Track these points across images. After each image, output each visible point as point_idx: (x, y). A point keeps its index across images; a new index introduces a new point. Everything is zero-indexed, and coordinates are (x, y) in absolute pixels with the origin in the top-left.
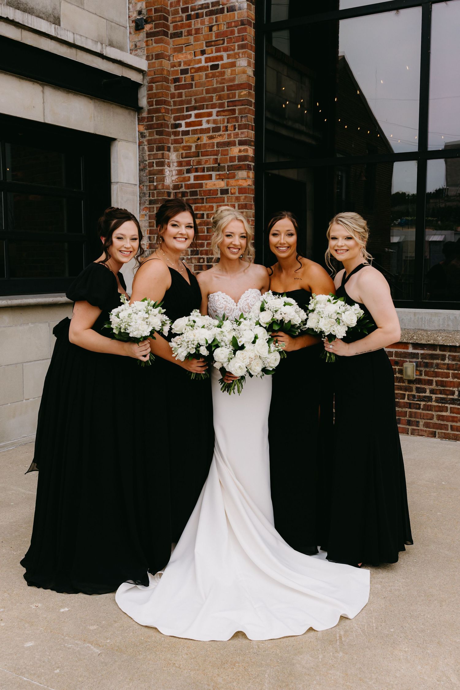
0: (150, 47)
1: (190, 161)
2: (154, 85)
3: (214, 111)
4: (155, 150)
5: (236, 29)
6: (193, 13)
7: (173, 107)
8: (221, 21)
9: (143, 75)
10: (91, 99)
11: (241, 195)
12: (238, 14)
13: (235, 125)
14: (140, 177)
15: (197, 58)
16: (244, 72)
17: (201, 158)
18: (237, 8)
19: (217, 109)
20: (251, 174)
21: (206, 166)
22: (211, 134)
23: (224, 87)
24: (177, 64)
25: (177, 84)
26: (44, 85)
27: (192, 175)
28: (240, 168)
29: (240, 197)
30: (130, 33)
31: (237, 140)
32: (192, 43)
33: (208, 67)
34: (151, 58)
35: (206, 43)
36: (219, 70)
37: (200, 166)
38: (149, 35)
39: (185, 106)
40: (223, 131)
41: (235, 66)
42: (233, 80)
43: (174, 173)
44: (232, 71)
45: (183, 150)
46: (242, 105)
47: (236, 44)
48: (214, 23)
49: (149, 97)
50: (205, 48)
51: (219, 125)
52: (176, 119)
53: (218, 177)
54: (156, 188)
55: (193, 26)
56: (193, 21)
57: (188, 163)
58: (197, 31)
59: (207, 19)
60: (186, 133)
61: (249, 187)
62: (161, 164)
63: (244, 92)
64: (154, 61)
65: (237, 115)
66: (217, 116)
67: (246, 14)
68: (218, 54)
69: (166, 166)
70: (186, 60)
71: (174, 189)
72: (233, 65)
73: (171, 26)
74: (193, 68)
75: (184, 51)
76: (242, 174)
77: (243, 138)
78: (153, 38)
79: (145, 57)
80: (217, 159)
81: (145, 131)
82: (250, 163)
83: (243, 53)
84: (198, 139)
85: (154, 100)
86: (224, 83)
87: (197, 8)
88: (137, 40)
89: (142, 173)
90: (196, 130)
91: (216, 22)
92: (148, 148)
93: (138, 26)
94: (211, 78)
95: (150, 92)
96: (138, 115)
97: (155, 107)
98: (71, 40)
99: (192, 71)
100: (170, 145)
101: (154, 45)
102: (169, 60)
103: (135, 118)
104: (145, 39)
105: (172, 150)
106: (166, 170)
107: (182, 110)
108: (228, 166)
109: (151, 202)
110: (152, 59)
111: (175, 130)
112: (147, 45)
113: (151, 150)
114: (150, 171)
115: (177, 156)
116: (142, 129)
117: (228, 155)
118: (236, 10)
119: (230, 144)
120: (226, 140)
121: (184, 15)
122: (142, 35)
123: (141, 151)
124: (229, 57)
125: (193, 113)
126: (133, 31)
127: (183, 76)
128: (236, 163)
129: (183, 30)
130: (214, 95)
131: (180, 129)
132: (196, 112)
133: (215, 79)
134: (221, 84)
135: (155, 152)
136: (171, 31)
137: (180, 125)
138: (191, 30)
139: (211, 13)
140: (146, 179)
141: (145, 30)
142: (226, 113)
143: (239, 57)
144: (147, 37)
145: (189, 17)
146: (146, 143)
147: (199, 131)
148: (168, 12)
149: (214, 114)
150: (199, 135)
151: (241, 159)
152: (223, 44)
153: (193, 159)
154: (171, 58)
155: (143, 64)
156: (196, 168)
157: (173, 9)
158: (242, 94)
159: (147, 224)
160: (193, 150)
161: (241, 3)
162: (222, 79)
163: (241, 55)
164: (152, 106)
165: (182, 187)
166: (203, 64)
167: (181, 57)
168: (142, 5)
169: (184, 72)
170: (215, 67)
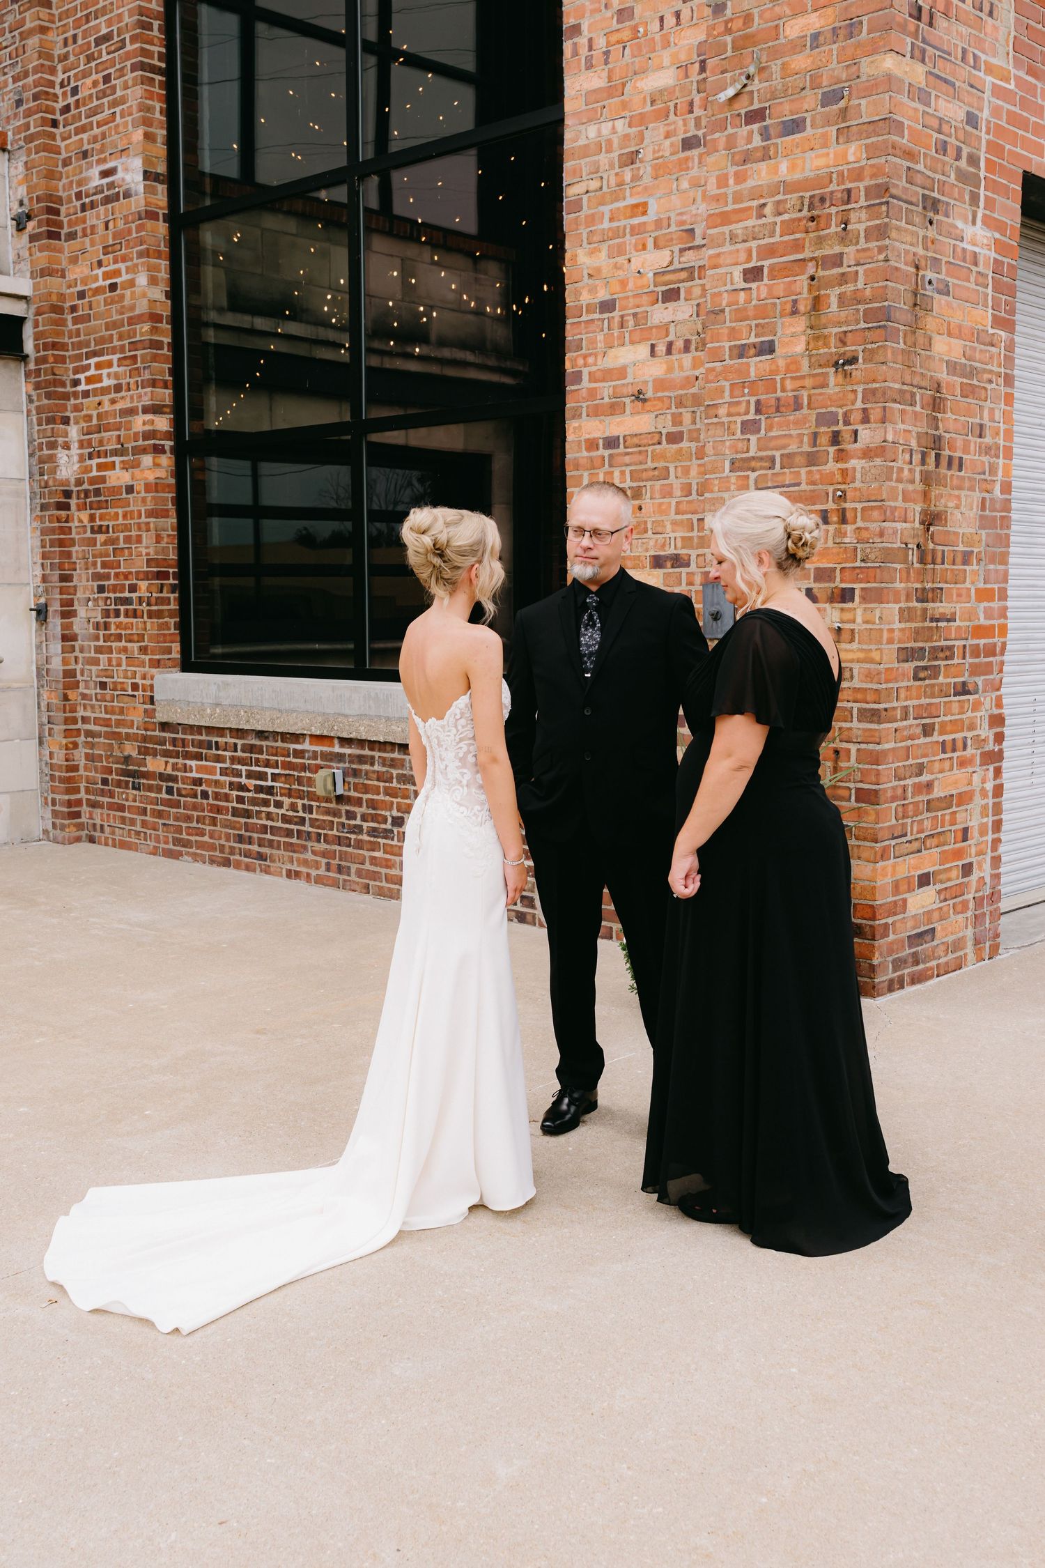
0: (34, 257)
1: (92, 439)
2: (40, 318)
3: (115, 357)
4: (44, 423)
5: (133, 226)
6: (87, 200)
7: (71, 353)
8: (117, 214)
9: (27, 305)
11: (149, 495)
12: (135, 201)
13: (137, 381)
14: (30, 466)
15: (95, 272)
16: (144, 295)
17: (103, 434)
18: (133, 192)
19: (118, 356)
20: (167, 461)
21: (109, 448)
22: (113, 395)
23: (123, 319)
24: (73, 284)
25: (75, 314)
27: (94, 462)
28: (144, 451)
29: (146, 497)
30: (11, 236)
31: (140, 405)
32: (89, 249)
33: (106, 287)
34: (35, 275)
35: (104, 247)
36: (118, 292)
37: (102, 448)
38: (33, 238)
39: (85, 350)
40: (125, 391)
41: (135, 286)
42: (132, 308)
43: (76, 459)
44: (133, 293)
45: (85, 421)
46: (147, 348)
47: (135, 250)
48: (111, 217)
49: (37, 337)
50: (102, 257)
51: (120, 381)
52: (76, 371)
53: (122, 466)
54: (46, 482)
55: (88, 222)
56: (87, 213)
57: (90, 445)
58: (93, 229)
59: (101, 209)
60: (86, 394)
61: (158, 481)
62: (52, 446)
63: (146, 327)
64: (38, 279)
65: (139, 365)
66: (118, 366)
67: (142, 202)
68: (116, 266)
69: (59, 448)
70: (83, 275)
71: (76, 485)
72: (131, 283)
73: (65, 220)
74: (90, 289)
75: (80, 262)
76: (147, 460)
77: (147, 401)
78: (36, 244)
79: (28, 275)
80: (119, 437)
81: (33, 393)
82: (162, 442)
83: (143, 264)
84: (99, 404)
85: (41, 342)
86: (123, 313)
87: (91, 192)
88: (19, 246)
89: (31, 460)
90: (97, 389)
91: (112, 214)
92: (37, 419)
93: (20, 224)
94: (110, 304)
95: (36, 330)
96: (24, 367)
97: (42, 353)
99: (90, 293)
100: (67, 414)
101: (38, 254)
102: (63, 276)
103: (19, 372)
104: (29, 245)
105: (72, 421)
106: (59, 455)
107: (81, 357)
108: (132, 448)
109: (44, 507)
110: (37, 276)
111: (74, 389)
112: (31, 255)
113: (39, 424)
114: (40, 457)
115: (77, 431)
116: (31, 387)
117: (131, 429)
118: (132, 196)
119: (131, 412)
120: (129, 405)
121: (78, 204)
122: (25, 237)
123: (30, 423)
124: (128, 270)
125: (93, 361)
126: (15, 232)
127: (80, 302)
128: (140, 443)
129: (78, 228)
130: (114, 332)
131: (80, 388)
132: (97, 359)
133: (114, 306)
134: (120, 314)
135: (44, 426)
136: (64, 230)
137: (79, 382)
138: (87, 228)
139: (107, 200)
140: (36, 470)
141: (27, 231)
142: (128, 362)
143: (138, 271)
144: (30, 242)
145: (84, 208)
146: (34, 412)
147: (99, 392)
148: (60, 200)
149: (115, 363)
150: (100, 398)
151: (148, 435)
152: (121, 249)
153: (95, 436)
154: (66, 274)
155: (24, 286)
156: (98, 451)
158: (144, 330)
159: (39, 544)
160: (95, 422)
161: (137, 183)
162: (121, 307)
163: (139, 268)
164: (39, 351)
165: (84, 482)
166: (101, 283)
167: (77, 272)
168: (22, 191)
169: (81, 295)
170: (113, 287)
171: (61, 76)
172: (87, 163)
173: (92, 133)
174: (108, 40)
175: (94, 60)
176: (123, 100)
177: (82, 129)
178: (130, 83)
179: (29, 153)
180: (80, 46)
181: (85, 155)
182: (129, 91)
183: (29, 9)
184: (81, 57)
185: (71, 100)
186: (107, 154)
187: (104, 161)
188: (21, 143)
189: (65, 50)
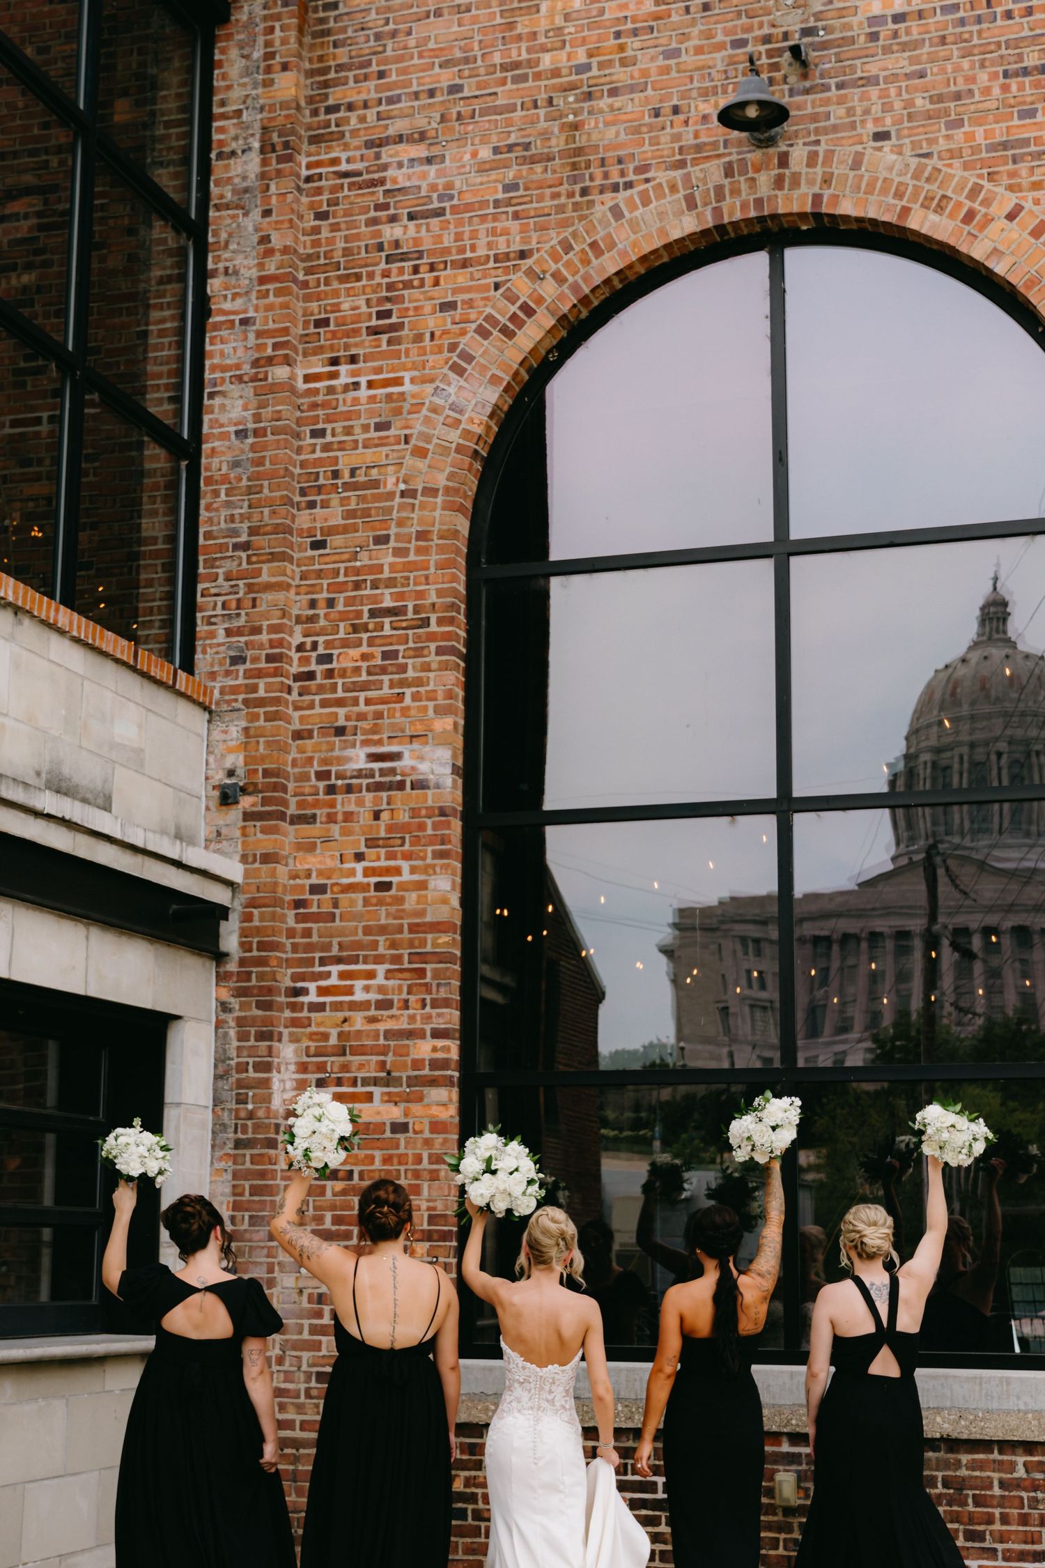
0: (251, 839)
1: (326, 1062)
2: (256, 912)
3: (381, 969)
4: (252, 1039)
5: (429, 822)
6: (340, 782)
7: (290, 955)
8: (398, 805)
9: (234, 892)
10: (151, 943)
11: (435, 1136)
12: (434, 794)
13: (424, 1000)
14: (215, 1090)
15: (347, 866)
16: (443, 901)
17: (349, 1058)
18: (431, 785)
19: (388, 966)
20: (455, 1093)
21: (360, 1075)
22: (372, 1012)
23: (402, 925)
24: (302, 874)
25: (302, 911)
26: (90, 924)
28: (433, 1082)
29: (432, 1139)
30: (208, 809)
31: (428, 1028)
32: (337, 836)
33: (368, 885)
34: (250, 859)
35: (367, 840)
36: (393, 892)
37: (348, 1075)
38: (248, 816)
39: (317, 955)
40: (399, 1009)
41: (426, 888)
42: (422, 913)
43: (289, 1084)
44: (419, 897)
45: (311, 1039)
46: (441, 962)
47: (430, 849)
48: (385, 807)
49: (244, 933)
50: (363, 849)
51: (389, 997)
52: (296, 977)
53: (386, 1098)
54: (251, 1115)
55: (339, 807)
56: (339, 798)
57: (321, 1068)
58: (348, 816)
59: (369, 797)
60: (320, 1007)
61: (449, 1120)
62: (267, 1067)
63: (444, 939)
64: (257, 865)
65: (428, 980)
66: (387, 978)
67: (447, 797)
68: (392, 863)
69: (274, 1071)
70: (323, 867)
71: (288, 1117)
72: (422, 886)
73: (293, 801)
74: (337, 884)
75: (318, 851)
76: (439, 1094)
77: (440, 1024)
78: (258, 824)
79: (238, 857)
80: (384, 1062)
81: (232, 1000)
82: (454, 1074)
83: (441, 866)
84: (345, 1020)
85: (256, 940)
86: (402, 918)
87: (349, 774)
88: (221, 822)
89: (220, 1083)
90: (341, 1003)
91: (388, 804)
92: (238, 1033)
93: (227, 798)
94: (376, 905)
95: (246, 924)
96: (217, 966)
97: (255, 953)
98: (140, 844)
99: (336, 889)
100: (281, 1029)
101: (259, 835)
102: (286, 865)
104: (241, 824)
105: (285, 1037)
106: (275, 1080)
107: (310, 962)
108: (409, 1078)
109: (238, 1144)
110: (254, 861)
112: (244, 835)
113: (243, 1037)
114: (238, 1080)
115: (296, 1051)
116: (225, 995)
117: (408, 1055)
118: (429, 788)
119: (414, 1034)
120: (405, 1026)
121: (322, 785)
122: (234, 815)
123: (221, 1038)
124: (413, 870)
125: (335, 969)
126: (215, 804)
127: (316, 897)
128: (426, 1072)
129: (318, 812)
130: (381, 939)
131: (305, 999)
132: (342, 967)
133: (383, 908)
134: (395, 918)
135: (252, 1042)
136: (292, 810)
137: (305, 992)
138: (336, 814)
139: (379, 787)
140: (229, 1097)
141: (240, 806)
142: (406, 975)
143: (435, 873)
144: (245, 820)
145: (331, 790)
146: (232, 1024)
147: (346, 1006)
148: (287, 777)
149: (381, 974)
150: (347, 1014)
151: (435, 1065)
152: (402, 845)
153: (333, 1059)
154: (291, 861)
155: (233, 870)
156: (339, 1079)
157: (297, 770)
158: (440, 941)
159: (228, 1190)
160: (333, 1040)
161: (441, 776)
162: (398, 911)
163: (438, 869)
164: (250, 950)
166: (359, 878)
167: (312, 862)
168: (236, 760)
169: (317, 889)
170: (383, 887)
171: (297, 639)
172: (345, 741)
173: (355, 709)
174: (396, 615)
175: (367, 631)
176: (419, 682)
177: (340, 703)
178: (434, 666)
179: (254, 718)
180: (340, 612)
181: (340, 731)
182: (432, 675)
183: (269, 561)
184: (342, 625)
185: (319, 669)
186: (385, 736)
187: (379, 742)
188: (239, 705)
189: (311, 612)
